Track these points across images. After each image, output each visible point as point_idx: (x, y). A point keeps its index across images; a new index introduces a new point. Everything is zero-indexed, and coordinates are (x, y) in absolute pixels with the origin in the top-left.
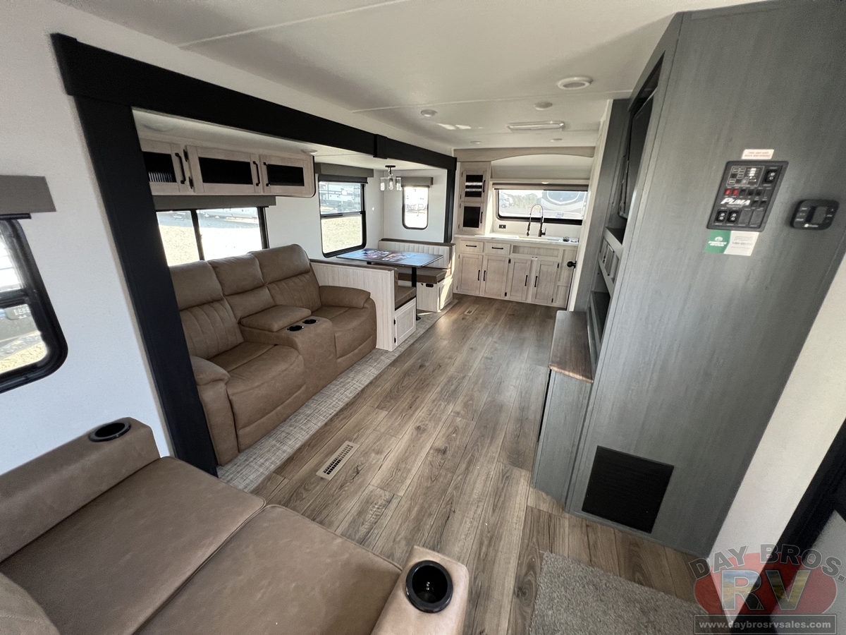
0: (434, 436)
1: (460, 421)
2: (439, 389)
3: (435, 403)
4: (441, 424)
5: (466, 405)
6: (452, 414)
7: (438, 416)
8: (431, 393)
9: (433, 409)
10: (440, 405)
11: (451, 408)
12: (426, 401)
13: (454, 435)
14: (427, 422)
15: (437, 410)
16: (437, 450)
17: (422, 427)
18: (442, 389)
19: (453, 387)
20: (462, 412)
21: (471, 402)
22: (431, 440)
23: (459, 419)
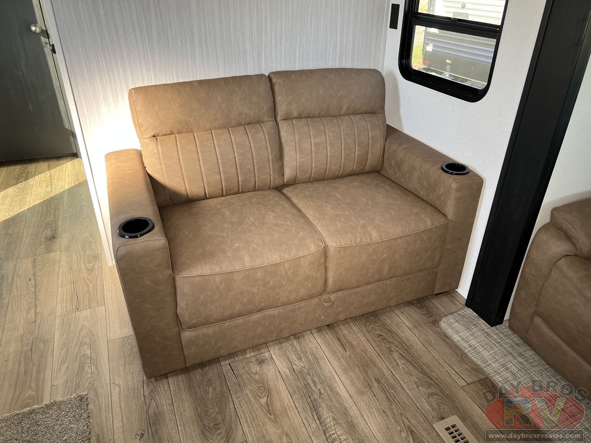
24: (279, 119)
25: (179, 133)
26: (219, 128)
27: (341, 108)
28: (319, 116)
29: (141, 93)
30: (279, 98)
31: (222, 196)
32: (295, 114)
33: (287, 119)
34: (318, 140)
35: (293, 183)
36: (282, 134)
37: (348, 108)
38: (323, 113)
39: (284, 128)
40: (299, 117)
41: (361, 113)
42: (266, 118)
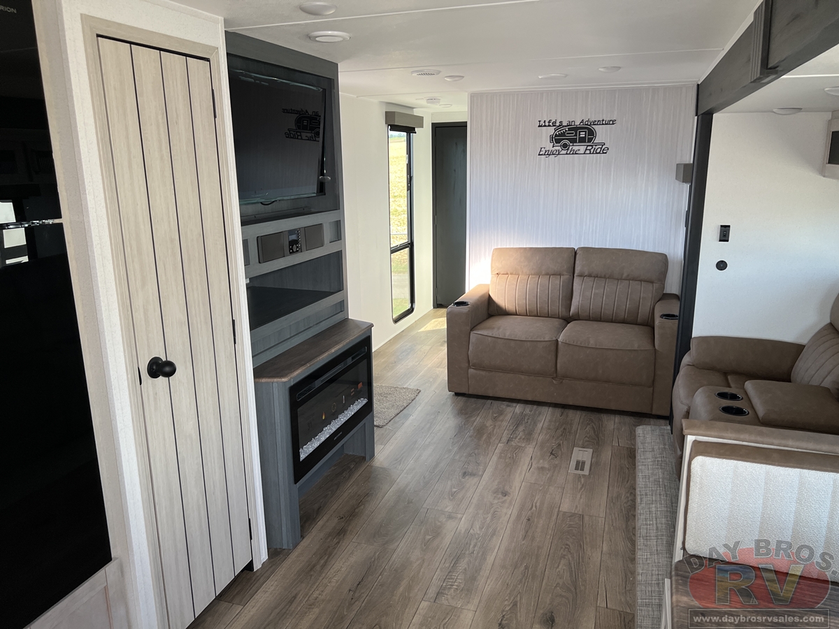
0: (481, 487)
1: (446, 507)
2: (490, 559)
3: (490, 530)
4: (475, 501)
5: (437, 532)
6: (459, 516)
7: (481, 512)
8: (503, 547)
9: (492, 520)
10: (481, 528)
11: (463, 525)
12: (508, 531)
13: (455, 490)
14: (496, 501)
15: (485, 519)
16: (474, 475)
17: (500, 496)
18: (484, 558)
19: (463, 565)
20: (443, 519)
21: (428, 537)
22: (484, 483)
23: (449, 509)
24: (575, 275)
25: (511, 274)
26: (534, 275)
27: (623, 274)
28: (605, 277)
29: (500, 252)
30: (577, 262)
31: (527, 315)
32: (586, 274)
33: (580, 276)
34: (597, 291)
35: (576, 318)
36: (574, 284)
37: (628, 275)
38: (607, 276)
39: (576, 280)
40: (590, 276)
41: (641, 281)
42: (565, 273)
